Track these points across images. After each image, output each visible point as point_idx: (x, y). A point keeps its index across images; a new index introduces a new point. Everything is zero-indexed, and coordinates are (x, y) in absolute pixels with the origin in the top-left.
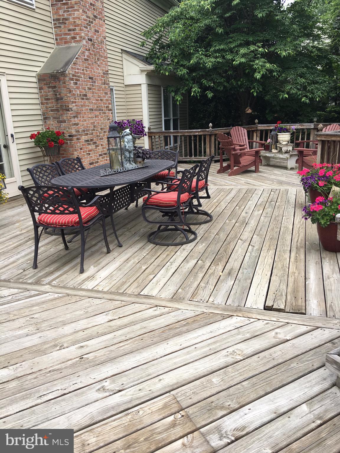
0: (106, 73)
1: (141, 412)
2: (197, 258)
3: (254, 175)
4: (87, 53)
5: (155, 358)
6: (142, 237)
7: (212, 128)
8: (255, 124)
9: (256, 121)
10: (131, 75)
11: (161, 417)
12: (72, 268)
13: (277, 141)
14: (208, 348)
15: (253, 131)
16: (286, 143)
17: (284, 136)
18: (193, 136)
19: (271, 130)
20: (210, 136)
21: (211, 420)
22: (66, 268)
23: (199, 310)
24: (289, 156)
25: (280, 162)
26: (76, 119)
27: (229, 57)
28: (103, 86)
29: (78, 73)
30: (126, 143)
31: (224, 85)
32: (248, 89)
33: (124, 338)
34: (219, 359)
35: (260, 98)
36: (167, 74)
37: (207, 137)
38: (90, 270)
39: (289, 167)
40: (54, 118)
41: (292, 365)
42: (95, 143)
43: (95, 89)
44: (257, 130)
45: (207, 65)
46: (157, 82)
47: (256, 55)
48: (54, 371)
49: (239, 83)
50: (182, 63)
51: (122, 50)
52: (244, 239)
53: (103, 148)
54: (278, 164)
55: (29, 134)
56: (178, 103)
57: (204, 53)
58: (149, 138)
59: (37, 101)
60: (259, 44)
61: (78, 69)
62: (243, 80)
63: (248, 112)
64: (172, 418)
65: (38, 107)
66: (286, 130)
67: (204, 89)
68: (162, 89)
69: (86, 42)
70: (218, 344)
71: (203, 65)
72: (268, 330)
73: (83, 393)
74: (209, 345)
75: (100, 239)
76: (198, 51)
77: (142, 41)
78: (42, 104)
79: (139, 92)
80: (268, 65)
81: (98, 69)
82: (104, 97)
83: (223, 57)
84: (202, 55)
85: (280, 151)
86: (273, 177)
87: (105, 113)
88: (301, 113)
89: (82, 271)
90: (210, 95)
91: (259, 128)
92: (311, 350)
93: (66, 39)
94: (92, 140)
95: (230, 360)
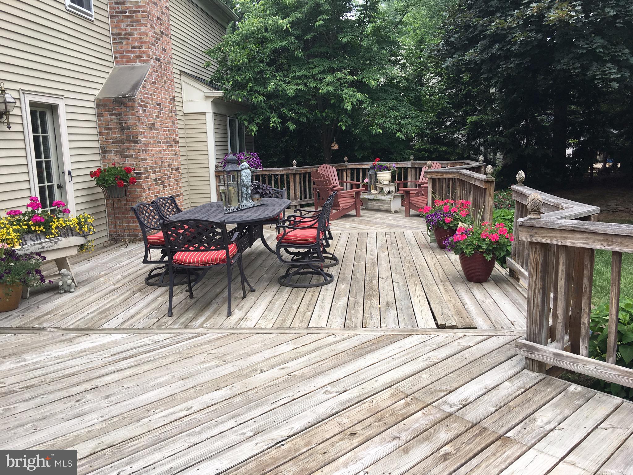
0: (173, 99)
1: (375, 401)
2: (346, 295)
3: (356, 219)
4: (155, 75)
5: (360, 368)
6: (271, 282)
7: (297, 166)
8: (344, 162)
9: (346, 158)
10: (192, 101)
11: (394, 401)
12: (215, 312)
13: (376, 181)
14: (404, 358)
15: (342, 170)
16: (388, 182)
17: (385, 175)
18: (273, 176)
19: (369, 169)
20: (295, 175)
21: (436, 399)
22: (207, 314)
23: (379, 334)
24: (392, 198)
25: (378, 206)
26: (144, 153)
27: (312, 84)
28: (170, 114)
29: (146, 98)
30: (244, 178)
31: (307, 117)
32: (335, 122)
33: (319, 359)
34: (419, 363)
35: (348, 132)
36: (240, 100)
37: (290, 176)
38: (237, 314)
39: (393, 210)
40: (117, 152)
41: (484, 361)
42: (162, 183)
43: (162, 117)
44: (347, 169)
45: (288, 92)
46: (223, 111)
47: (341, 84)
48: (270, 386)
49: (324, 114)
50: (256, 88)
51: (180, 71)
52: (384, 277)
53: (171, 190)
54: (378, 208)
55: (88, 172)
56: (253, 134)
57: (282, 79)
58: (216, 179)
59: (95, 131)
60: (346, 72)
61: (146, 94)
62: (328, 112)
63: (335, 148)
64: (403, 401)
65: (96, 138)
66: (387, 169)
67: (284, 119)
68: (228, 118)
69: (154, 62)
70: (412, 355)
71: (282, 92)
72: (450, 341)
73: (311, 396)
74: (404, 356)
75: (222, 287)
76: (275, 75)
77: (207, 60)
78: (101, 134)
79: (203, 122)
80: (359, 95)
81: (165, 94)
82: (171, 127)
83: (305, 85)
84: (280, 80)
85: (381, 191)
86: (378, 220)
87: (172, 147)
88: (392, 151)
89: (229, 314)
90: (292, 127)
91: (349, 167)
92: (493, 350)
93: (129, 57)
94: (160, 179)
95: (428, 363)
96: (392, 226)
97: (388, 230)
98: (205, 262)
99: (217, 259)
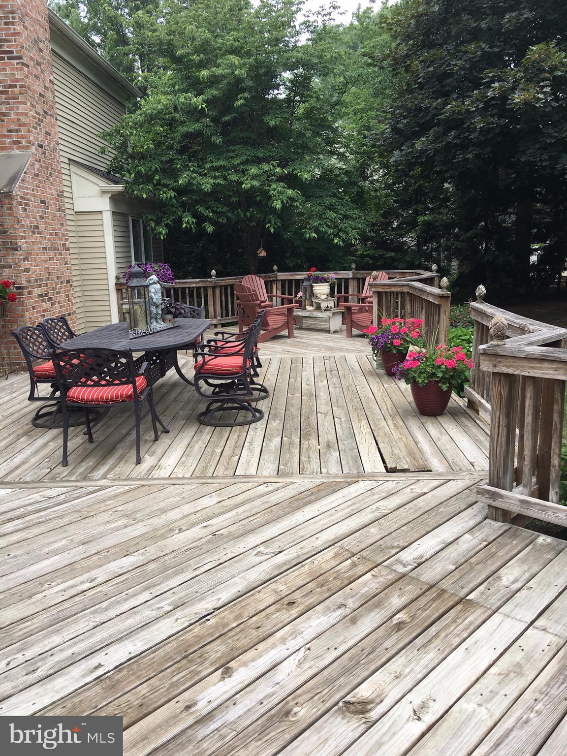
0: (61, 195)
1: (316, 562)
2: (279, 435)
3: (289, 341)
5: (298, 524)
6: (188, 420)
7: (216, 277)
8: (273, 271)
9: (275, 268)
10: (84, 197)
11: (338, 562)
12: (121, 459)
13: (312, 294)
14: (349, 510)
15: (271, 282)
16: (325, 297)
17: (322, 288)
18: (187, 289)
19: (303, 281)
20: (214, 288)
21: (387, 557)
22: (111, 461)
23: (318, 481)
24: (331, 315)
25: (315, 324)
27: (233, 177)
28: (58, 214)
30: (153, 295)
31: (227, 217)
32: (261, 223)
33: (248, 514)
34: (366, 515)
35: (277, 236)
36: (145, 196)
37: (209, 289)
38: (148, 461)
39: (332, 330)
41: (440, 510)
42: (50, 299)
43: (47, 218)
44: (277, 280)
45: (204, 187)
46: (123, 209)
47: (269, 177)
48: (190, 549)
49: (248, 214)
50: (165, 181)
51: (69, 159)
52: (323, 412)
53: (61, 307)
54: (314, 327)
56: (162, 238)
57: (196, 169)
58: (117, 293)
60: (274, 163)
61: (27, 188)
62: (253, 211)
63: (262, 255)
64: (349, 561)
66: (325, 280)
67: (200, 219)
68: (130, 218)
70: (358, 505)
71: (197, 186)
72: (402, 488)
73: (241, 559)
74: (348, 507)
76: (187, 165)
77: (103, 146)
79: (99, 222)
80: (290, 192)
81: (51, 189)
83: (225, 178)
84: (193, 172)
85: (318, 308)
86: (315, 342)
87: (61, 254)
88: (330, 258)
89: (139, 461)
90: (210, 229)
91: (280, 278)
92: (451, 497)
93: (3, 143)
95: (377, 514)
96: (331, 349)
97: (327, 354)
98: (107, 399)
99: (122, 395)
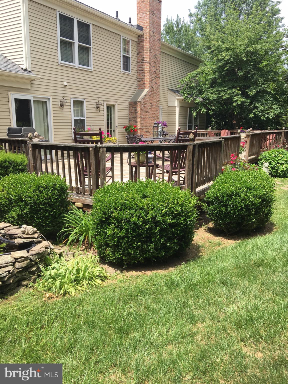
4: (150, 93)
7: (211, 129)
9: (237, 128)
10: (171, 101)
26: (142, 121)
29: (146, 102)
30: (160, 129)
40: (134, 120)
46: (185, 105)
51: (168, 89)
55: (123, 127)
59: (127, 113)
63: (234, 122)
68: (189, 109)
69: (151, 88)
79: (175, 110)
82: (156, 112)
90: (211, 113)
93: (142, 87)
94: (148, 131)
